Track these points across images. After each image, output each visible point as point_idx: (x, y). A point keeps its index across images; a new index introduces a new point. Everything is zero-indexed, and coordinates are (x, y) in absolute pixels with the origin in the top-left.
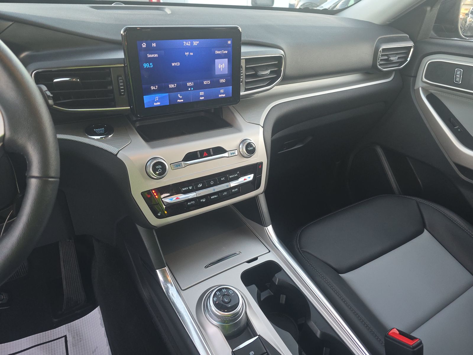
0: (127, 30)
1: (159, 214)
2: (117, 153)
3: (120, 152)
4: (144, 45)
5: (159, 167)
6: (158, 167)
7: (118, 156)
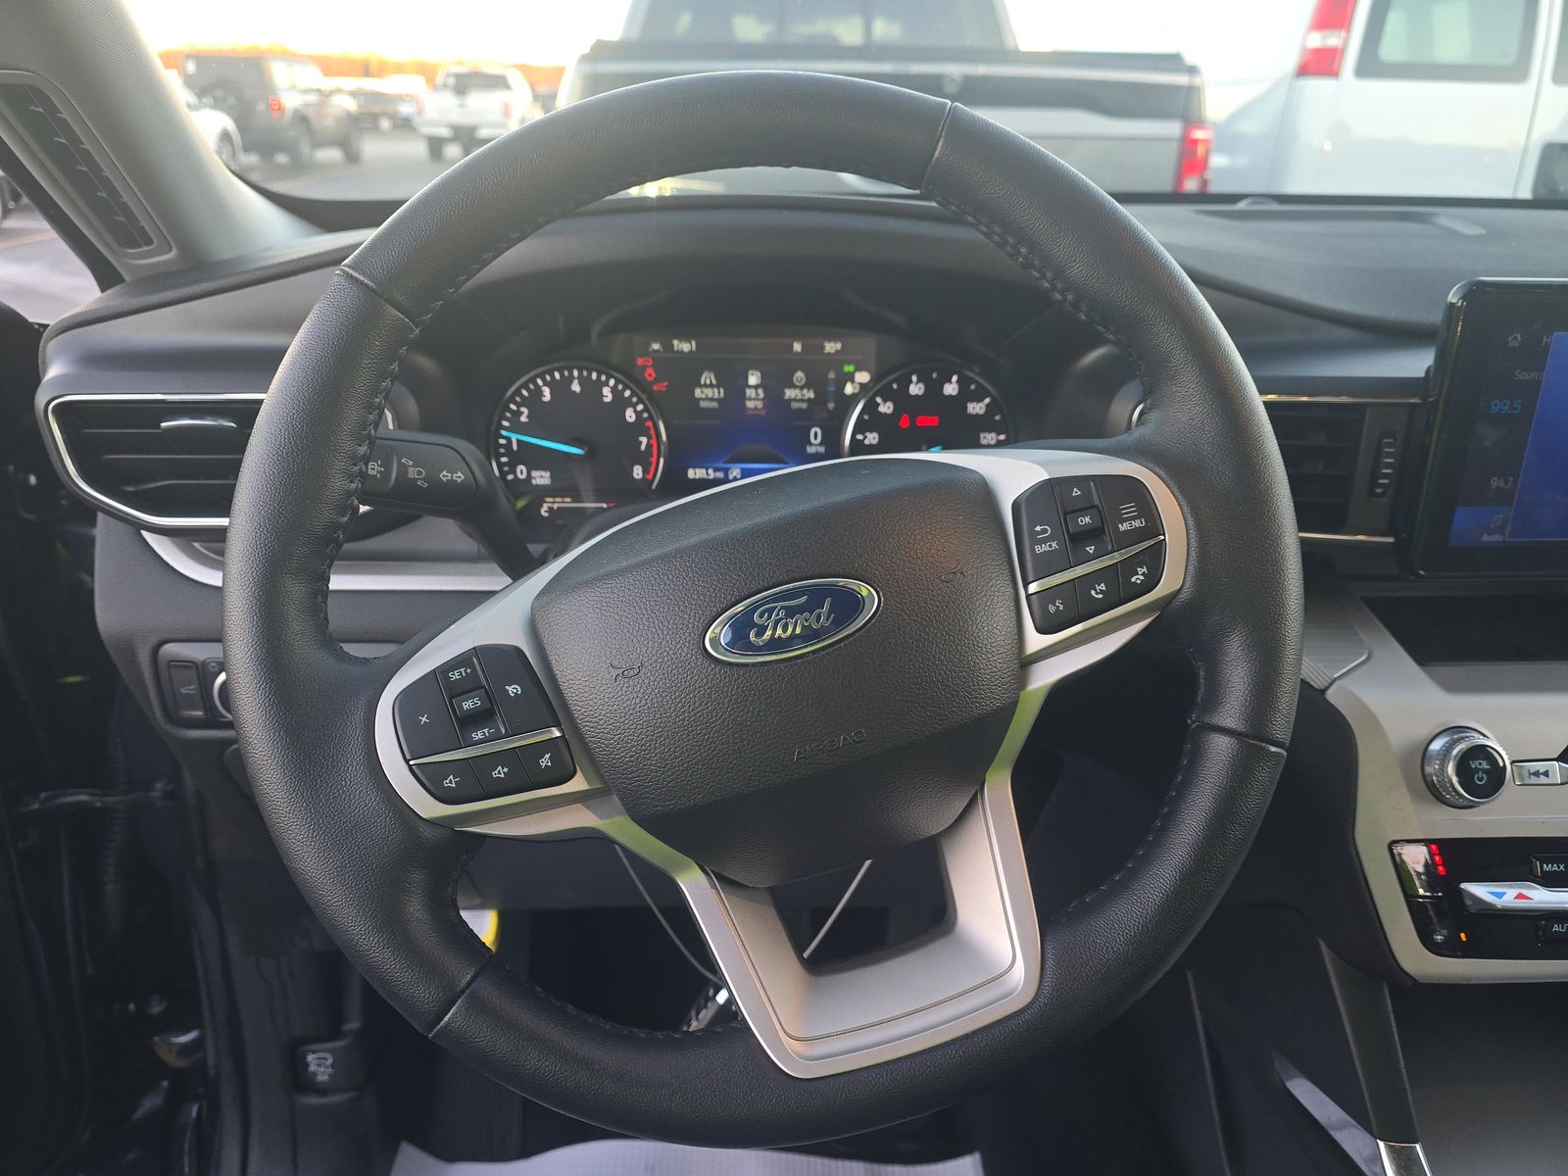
0: (1476, 292)
1: (1439, 937)
2: (1326, 684)
3: (1337, 683)
4: (1516, 338)
5: (1480, 764)
6: (1477, 762)
7: (1331, 695)
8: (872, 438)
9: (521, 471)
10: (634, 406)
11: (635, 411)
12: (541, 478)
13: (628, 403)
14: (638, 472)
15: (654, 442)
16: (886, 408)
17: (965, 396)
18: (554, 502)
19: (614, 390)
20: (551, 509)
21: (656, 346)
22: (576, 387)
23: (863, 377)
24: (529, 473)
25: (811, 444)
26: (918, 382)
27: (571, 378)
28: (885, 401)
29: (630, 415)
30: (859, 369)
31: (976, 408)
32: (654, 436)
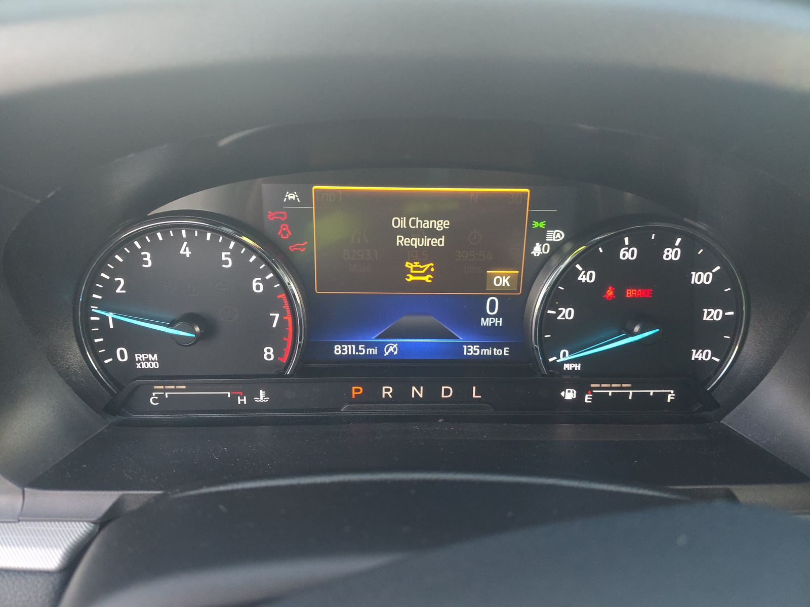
8: (567, 313)
9: (122, 354)
10: (263, 274)
11: (263, 281)
12: (148, 361)
13: (254, 272)
14: (269, 353)
15: (289, 318)
16: (587, 277)
17: (689, 263)
18: (165, 390)
19: (234, 254)
20: (161, 398)
21: (292, 196)
22: (185, 250)
23: (556, 236)
24: (132, 356)
25: (486, 316)
26: (629, 246)
27: (179, 241)
28: (586, 269)
29: (257, 286)
30: (551, 226)
31: (701, 278)
32: (289, 312)
